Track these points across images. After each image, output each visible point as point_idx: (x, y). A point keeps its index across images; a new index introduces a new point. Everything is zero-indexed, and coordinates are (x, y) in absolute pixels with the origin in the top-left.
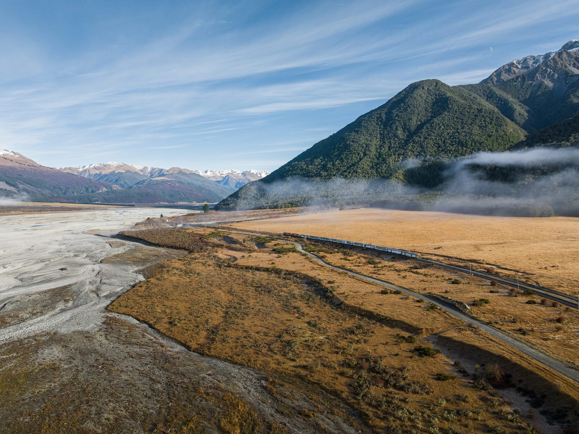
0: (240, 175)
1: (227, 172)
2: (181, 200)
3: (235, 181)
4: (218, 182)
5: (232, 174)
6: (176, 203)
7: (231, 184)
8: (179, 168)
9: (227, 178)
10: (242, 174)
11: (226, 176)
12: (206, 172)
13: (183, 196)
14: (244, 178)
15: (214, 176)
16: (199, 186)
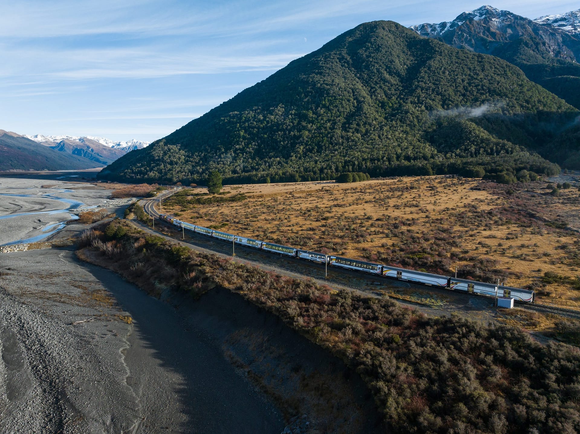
0: (78, 141)
1: (61, 138)
2: (14, 167)
3: (72, 147)
4: (53, 147)
5: (66, 139)
6: (8, 171)
7: (68, 151)
8: (4, 131)
9: (62, 144)
10: (80, 140)
11: (61, 142)
12: (36, 136)
13: (16, 162)
14: (82, 144)
15: (46, 142)
16: (33, 151)
